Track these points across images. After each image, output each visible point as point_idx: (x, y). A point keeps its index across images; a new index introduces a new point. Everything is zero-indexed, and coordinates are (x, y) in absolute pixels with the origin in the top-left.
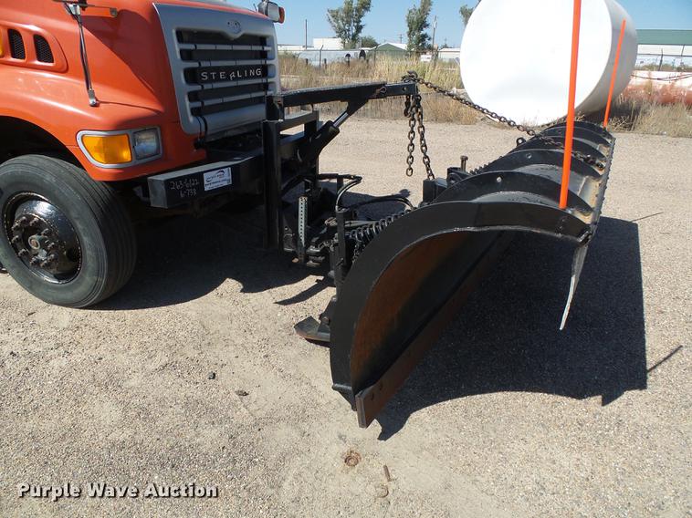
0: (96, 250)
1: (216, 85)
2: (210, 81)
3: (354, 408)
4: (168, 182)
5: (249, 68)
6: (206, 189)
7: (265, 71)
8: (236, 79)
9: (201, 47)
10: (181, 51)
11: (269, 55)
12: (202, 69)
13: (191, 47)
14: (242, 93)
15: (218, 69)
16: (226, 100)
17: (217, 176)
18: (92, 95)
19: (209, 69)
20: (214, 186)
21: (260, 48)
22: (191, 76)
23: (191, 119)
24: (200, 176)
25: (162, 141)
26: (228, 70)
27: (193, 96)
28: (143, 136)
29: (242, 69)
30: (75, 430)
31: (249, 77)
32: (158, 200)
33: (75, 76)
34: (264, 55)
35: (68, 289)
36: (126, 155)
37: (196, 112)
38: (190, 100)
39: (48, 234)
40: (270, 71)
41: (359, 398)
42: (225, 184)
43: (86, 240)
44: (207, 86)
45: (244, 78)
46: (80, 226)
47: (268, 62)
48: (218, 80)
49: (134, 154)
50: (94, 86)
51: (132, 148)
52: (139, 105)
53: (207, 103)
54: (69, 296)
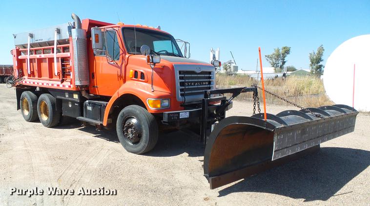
0: (146, 135)
1: (190, 87)
2: (188, 85)
3: (209, 182)
4: (168, 114)
5: (203, 82)
6: (180, 118)
7: (210, 83)
8: (198, 85)
9: (186, 76)
10: (180, 77)
11: (212, 78)
12: (185, 82)
13: (183, 76)
14: (200, 90)
15: (191, 82)
16: (193, 92)
17: (184, 114)
18: (153, 88)
19: (188, 82)
20: (183, 117)
21: (208, 75)
22: (182, 84)
23: (180, 96)
24: (179, 113)
25: (170, 103)
26: (195, 82)
27: (182, 90)
28: (165, 101)
29: (200, 82)
30: (131, 180)
31: (203, 85)
32: (165, 119)
33: (149, 83)
34: (210, 78)
35: (136, 147)
36: (159, 106)
37: (182, 95)
38: (181, 91)
39: (134, 129)
40: (212, 83)
41: (210, 179)
42: (187, 117)
43: (144, 131)
44: (187, 87)
45: (201, 85)
46: (143, 126)
47: (211, 80)
48: (191, 85)
49: (161, 106)
50: (154, 86)
51: (161, 104)
52: (164, 92)
53: (186, 92)
54: (135, 150)
